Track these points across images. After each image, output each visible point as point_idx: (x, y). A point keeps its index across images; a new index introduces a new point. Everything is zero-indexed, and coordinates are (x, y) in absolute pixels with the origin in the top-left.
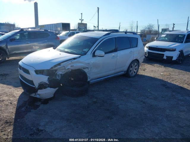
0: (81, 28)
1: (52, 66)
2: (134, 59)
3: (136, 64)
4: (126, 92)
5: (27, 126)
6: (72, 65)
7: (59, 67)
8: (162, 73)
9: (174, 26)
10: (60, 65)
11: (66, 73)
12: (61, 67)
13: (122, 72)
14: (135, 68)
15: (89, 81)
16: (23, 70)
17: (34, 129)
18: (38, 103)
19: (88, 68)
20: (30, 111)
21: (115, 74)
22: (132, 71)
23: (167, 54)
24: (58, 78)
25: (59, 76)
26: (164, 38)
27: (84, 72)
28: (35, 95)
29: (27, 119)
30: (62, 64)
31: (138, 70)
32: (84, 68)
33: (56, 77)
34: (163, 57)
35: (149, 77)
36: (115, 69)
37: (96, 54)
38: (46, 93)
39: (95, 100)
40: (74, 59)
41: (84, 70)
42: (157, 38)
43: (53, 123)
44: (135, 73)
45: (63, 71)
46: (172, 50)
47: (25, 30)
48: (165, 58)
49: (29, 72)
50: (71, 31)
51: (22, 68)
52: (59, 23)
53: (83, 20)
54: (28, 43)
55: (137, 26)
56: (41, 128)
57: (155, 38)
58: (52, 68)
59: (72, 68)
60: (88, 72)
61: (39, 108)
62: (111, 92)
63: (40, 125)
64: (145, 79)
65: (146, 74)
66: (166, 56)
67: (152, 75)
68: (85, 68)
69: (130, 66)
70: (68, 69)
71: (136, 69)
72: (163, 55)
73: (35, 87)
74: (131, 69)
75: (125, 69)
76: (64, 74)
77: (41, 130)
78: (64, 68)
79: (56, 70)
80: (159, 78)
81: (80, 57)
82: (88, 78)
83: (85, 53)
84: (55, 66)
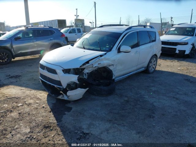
0: (78, 24)
1: (81, 65)
2: (154, 54)
3: (155, 59)
4: (153, 89)
5: (70, 130)
6: (99, 63)
7: (87, 65)
8: (179, 67)
9: (172, 19)
10: (89, 63)
11: (92, 72)
12: (89, 66)
13: (143, 68)
14: (154, 63)
15: (114, 79)
16: (47, 70)
17: (79, 132)
18: (69, 105)
19: (113, 65)
20: (65, 114)
21: (136, 70)
22: (151, 67)
23: (179, 48)
24: (85, 77)
25: (86, 75)
26: (173, 32)
27: (110, 69)
28: (62, 97)
29: (66, 123)
30: (90, 62)
31: (156, 65)
32: (109, 66)
33: (84, 76)
34: (176, 51)
35: (168, 72)
36: (137, 66)
37: (121, 50)
38: (76, 95)
39: (126, 99)
40: (101, 56)
41: (109, 67)
42: (165, 32)
43: (95, 125)
44: (154, 69)
45: (90, 69)
46: (183, 43)
47: (29, 28)
48: (177, 52)
49: (56, 72)
50: (71, 28)
51: (45, 68)
52: (54, 20)
53: (78, 16)
54: (33, 42)
55: (139, 21)
56: (86, 131)
57: (164, 32)
58: (81, 67)
59: (99, 66)
60: (113, 69)
61: (72, 110)
62: (138, 89)
63: (83, 128)
64: (164, 74)
65: (163, 70)
66: (179, 50)
67: (169, 70)
68: (111, 66)
69: (150, 62)
70: (95, 67)
71: (154, 65)
72: (176, 49)
73: (63, 88)
74: (151, 65)
75: (146, 64)
76: (90, 73)
77: (87, 133)
78: (92, 66)
79: (84, 69)
80: (179, 73)
81: (105, 54)
82: (113, 76)
83: (110, 50)
84: (84, 64)
